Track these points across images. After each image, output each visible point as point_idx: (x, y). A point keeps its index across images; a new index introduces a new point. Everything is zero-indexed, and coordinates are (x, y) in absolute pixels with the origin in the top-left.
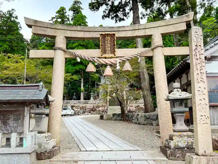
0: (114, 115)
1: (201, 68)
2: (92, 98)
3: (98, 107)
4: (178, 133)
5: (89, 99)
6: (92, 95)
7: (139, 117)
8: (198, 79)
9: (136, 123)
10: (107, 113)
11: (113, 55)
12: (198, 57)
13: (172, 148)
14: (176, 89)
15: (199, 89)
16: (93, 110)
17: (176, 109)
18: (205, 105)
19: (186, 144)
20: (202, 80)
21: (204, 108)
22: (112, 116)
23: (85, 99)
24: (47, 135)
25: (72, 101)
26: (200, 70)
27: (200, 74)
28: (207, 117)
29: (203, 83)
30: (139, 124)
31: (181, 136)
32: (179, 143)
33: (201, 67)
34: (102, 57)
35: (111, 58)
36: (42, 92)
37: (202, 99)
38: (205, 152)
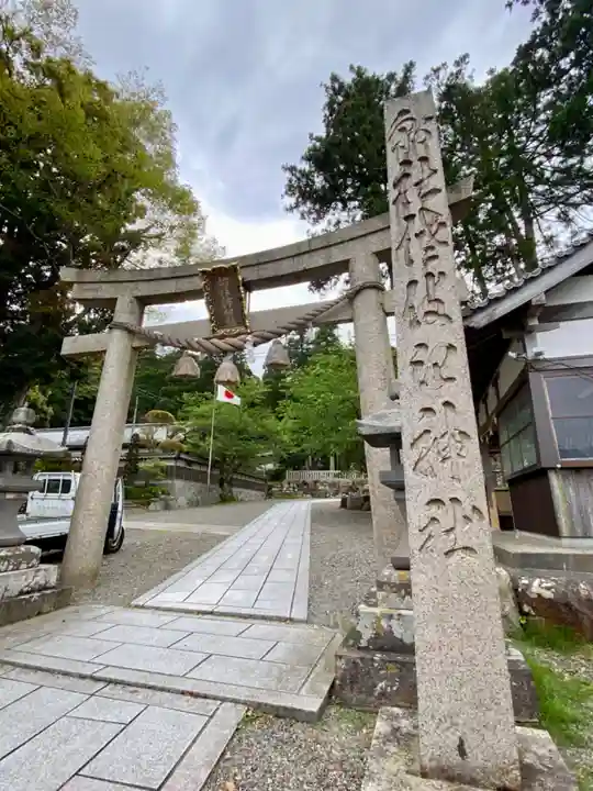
1: (430, 253)
8: (412, 307)
12: (414, 208)
13: (363, 643)
15: (421, 355)
18: (458, 438)
20: (435, 307)
21: (454, 455)
26: (425, 264)
27: (423, 282)
28: (469, 512)
29: (444, 320)
32: (394, 623)
33: (432, 248)
35: (237, 335)
37: (438, 407)
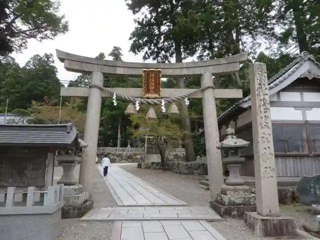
0: (153, 163)
1: (265, 111)
2: (129, 146)
3: (136, 155)
4: (232, 187)
5: (126, 146)
6: (129, 143)
7: (180, 166)
8: (262, 123)
9: (177, 173)
10: (144, 161)
11: (157, 96)
12: (262, 98)
13: (226, 204)
14: (231, 136)
16: (129, 158)
17: (231, 159)
18: (271, 154)
19: (243, 199)
20: (266, 124)
22: (150, 164)
23: (122, 146)
24: (77, 187)
25: (109, 148)
26: (264, 113)
27: (264, 118)
28: (272, 169)
29: (268, 128)
30: (180, 173)
31: (236, 190)
33: (266, 109)
34: (145, 96)
35: (155, 98)
36: (70, 135)
37: (267, 148)
38: (270, 212)
